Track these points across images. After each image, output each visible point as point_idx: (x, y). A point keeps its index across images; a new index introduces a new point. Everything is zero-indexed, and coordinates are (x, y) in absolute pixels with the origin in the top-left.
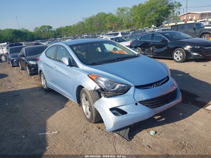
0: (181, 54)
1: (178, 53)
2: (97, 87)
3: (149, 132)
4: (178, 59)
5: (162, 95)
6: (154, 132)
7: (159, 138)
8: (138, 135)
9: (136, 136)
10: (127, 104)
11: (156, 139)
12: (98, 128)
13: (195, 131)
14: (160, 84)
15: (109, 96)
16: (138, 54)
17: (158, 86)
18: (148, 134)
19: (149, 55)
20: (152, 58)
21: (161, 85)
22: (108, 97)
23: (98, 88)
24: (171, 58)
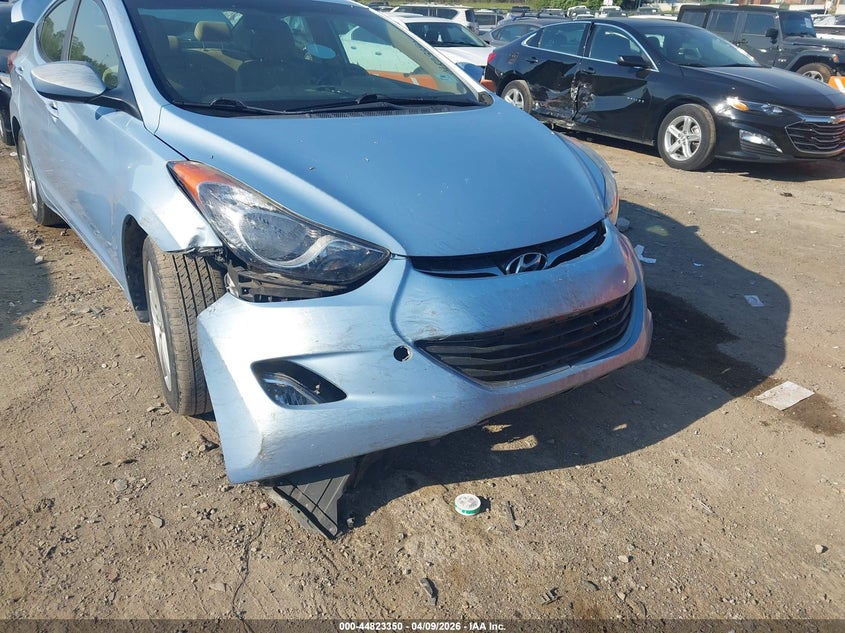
0: (698, 131)
1: (686, 127)
2: (203, 240)
3: (448, 502)
4: (679, 151)
5: (547, 317)
6: (474, 504)
7: (490, 541)
8: (395, 507)
9: (380, 511)
10: (349, 348)
11: (476, 545)
12: (202, 448)
13: (677, 518)
14: (552, 257)
15: (263, 293)
16: (484, 93)
17: (540, 266)
18: (443, 509)
19: (560, 118)
20: (569, 133)
21: (554, 264)
22: (260, 299)
23: (210, 241)
24: (651, 144)
